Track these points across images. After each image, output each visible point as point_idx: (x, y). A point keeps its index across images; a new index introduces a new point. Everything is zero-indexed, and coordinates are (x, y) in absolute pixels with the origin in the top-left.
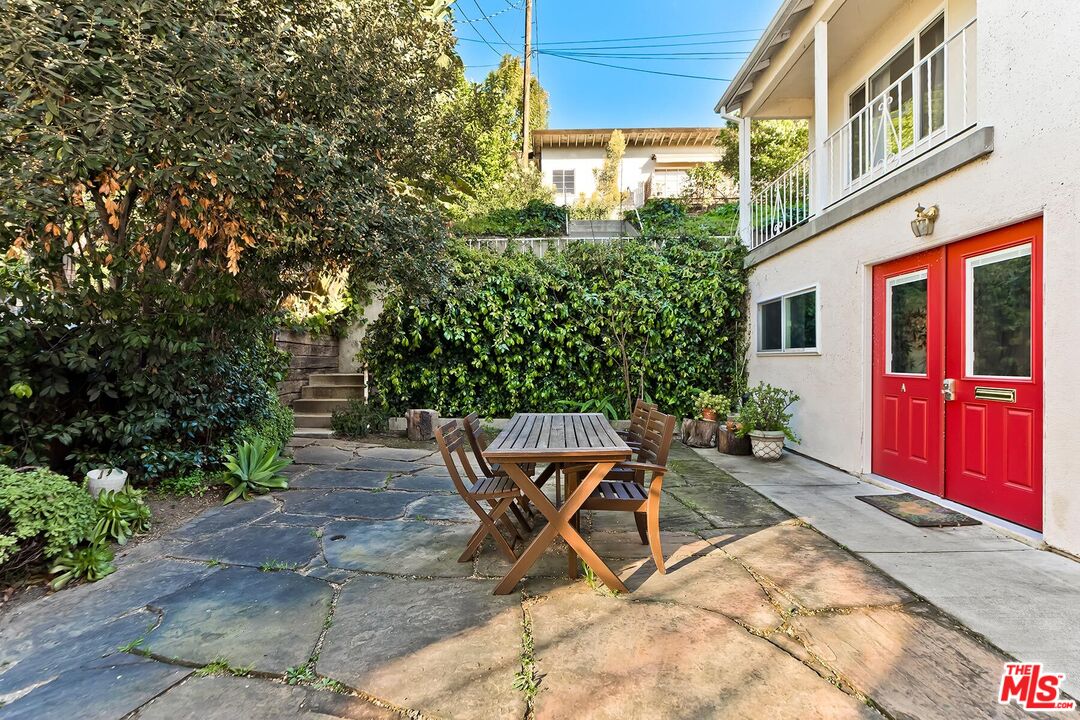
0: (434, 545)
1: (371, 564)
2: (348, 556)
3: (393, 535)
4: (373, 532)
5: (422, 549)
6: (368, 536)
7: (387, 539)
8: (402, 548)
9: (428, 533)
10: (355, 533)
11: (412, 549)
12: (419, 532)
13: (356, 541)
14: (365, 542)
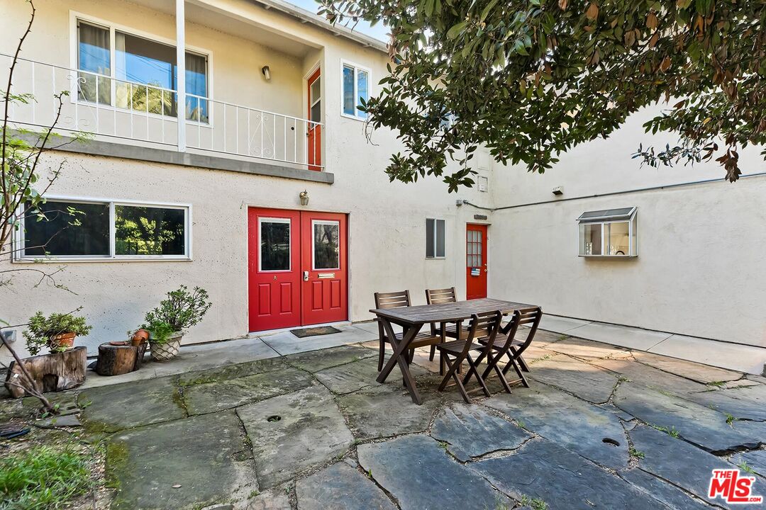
0: (532, 403)
1: (585, 407)
2: (602, 420)
3: (556, 423)
4: (573, 433)
5: (543, 403)
6: (580, 432)
7: (565, 422)
8: (556, 410)
9: (526, 413)
10: (594, 441)
11: (550, 406)
12: (532, 417)
13: (593, 431)
14: (584, 427)
